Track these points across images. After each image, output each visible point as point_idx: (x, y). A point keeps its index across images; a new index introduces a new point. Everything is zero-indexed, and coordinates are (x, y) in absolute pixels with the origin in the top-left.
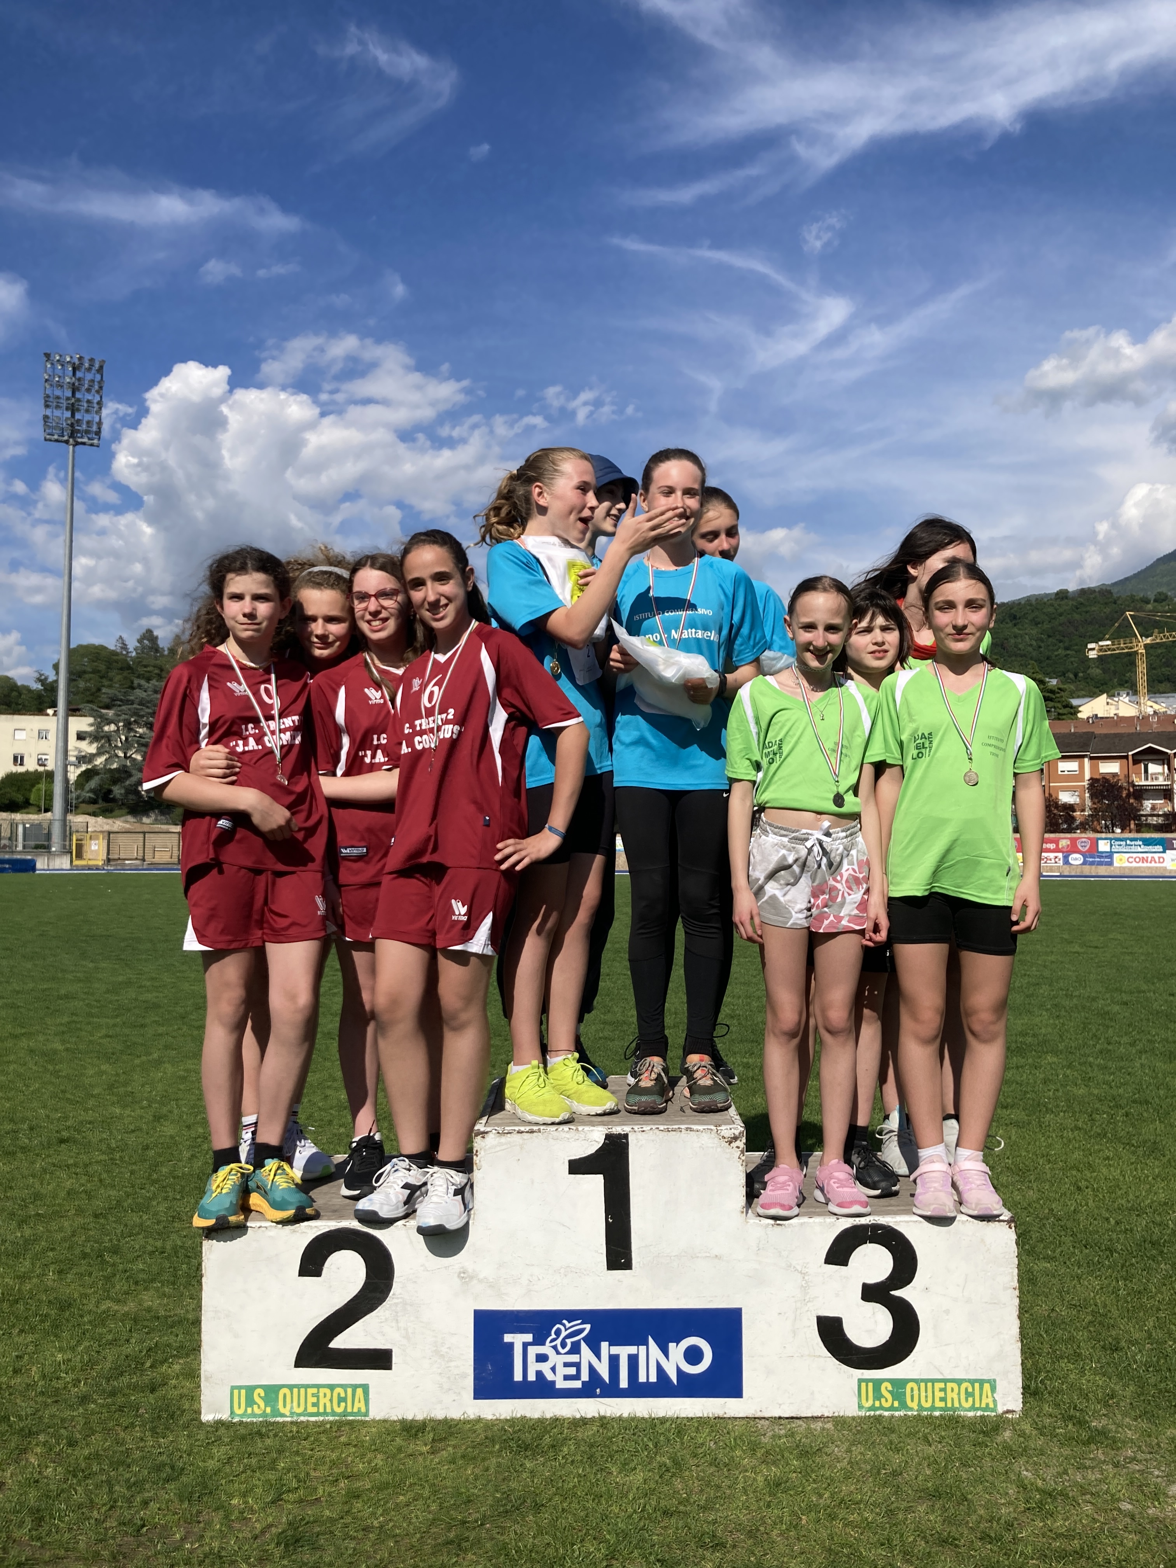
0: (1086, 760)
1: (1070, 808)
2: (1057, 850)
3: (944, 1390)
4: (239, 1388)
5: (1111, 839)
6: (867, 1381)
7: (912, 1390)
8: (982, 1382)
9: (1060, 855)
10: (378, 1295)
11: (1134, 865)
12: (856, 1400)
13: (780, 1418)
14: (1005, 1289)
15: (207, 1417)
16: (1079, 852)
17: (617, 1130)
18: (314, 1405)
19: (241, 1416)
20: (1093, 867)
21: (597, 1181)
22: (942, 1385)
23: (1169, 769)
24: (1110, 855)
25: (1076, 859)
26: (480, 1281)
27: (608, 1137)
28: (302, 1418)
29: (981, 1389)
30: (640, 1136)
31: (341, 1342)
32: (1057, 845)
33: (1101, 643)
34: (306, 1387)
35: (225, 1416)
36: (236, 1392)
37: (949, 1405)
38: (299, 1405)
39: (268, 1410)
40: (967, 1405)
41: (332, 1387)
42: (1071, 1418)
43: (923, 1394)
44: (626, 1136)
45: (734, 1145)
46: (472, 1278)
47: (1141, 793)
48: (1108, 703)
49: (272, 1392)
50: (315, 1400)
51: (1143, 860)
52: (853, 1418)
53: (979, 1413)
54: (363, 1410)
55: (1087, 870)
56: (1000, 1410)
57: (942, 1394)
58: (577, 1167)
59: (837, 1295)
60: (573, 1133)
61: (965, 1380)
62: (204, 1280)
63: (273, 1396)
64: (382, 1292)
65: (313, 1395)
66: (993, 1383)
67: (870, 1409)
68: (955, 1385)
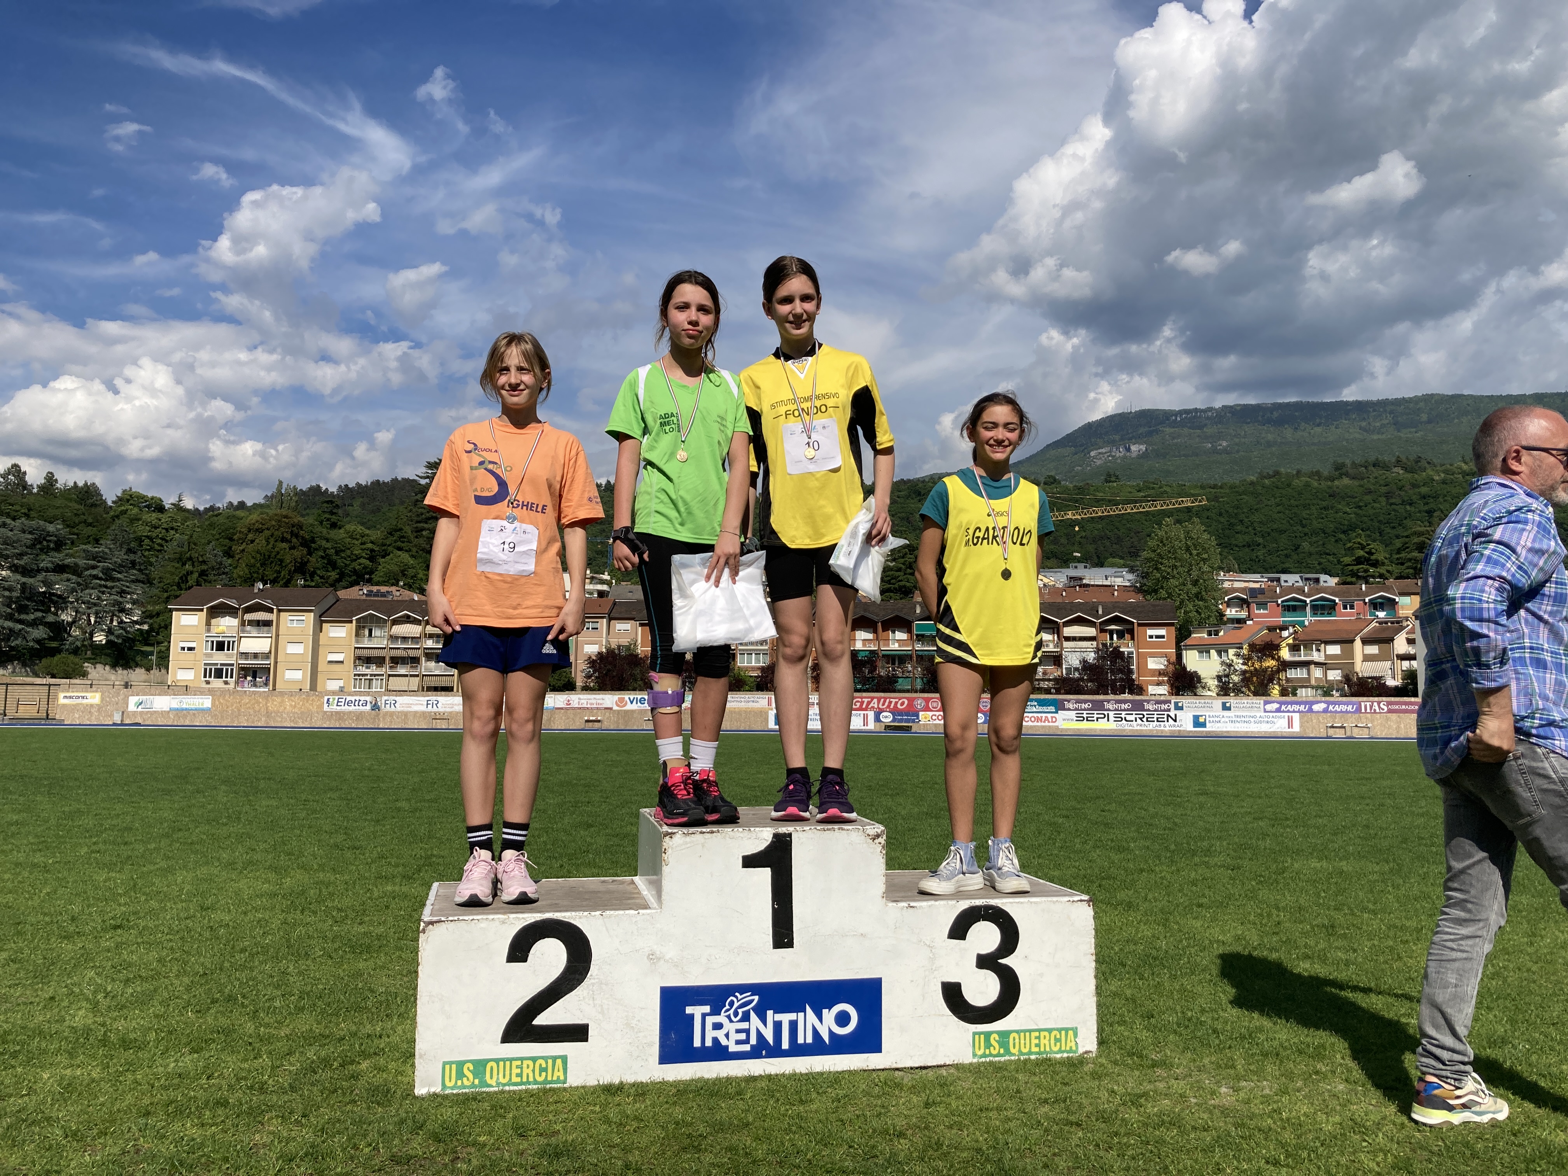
3: (1038, 1038)
4: (451, 1063)
6: (980, 1034)
7: (1014, 1039)
8: (1067, 1030)
10: (577, 976)
12: (971, 1050)
13: (912, 1068)
15: (420, 1090)
18: (517, 1075)
19: (452, 1088)
21: (764, 875)
22: (1037, 1034)
23: (1058, 637)
26: (666, 961)
27: (776, 836)
28: (507, 1088)
29: (1066, 1035)
30: (801, 834)
31: (544, 1019)
34: (511, 1060)
35: (437, 1089)
36: (447, 1067)
37: (1042, 1050)
38: (504, 1077)
39: (477, 1082)
40: (1056, 1049)
41: (534, 1059)
42: (1134, 1054)
43: (1022, 1042)
44: (790, 835)
45: (877, 841)
46: (659, 959)
49: (480, 1065)
50: (519, 1071)
51: (1038, 719)
53: (1065, 1055)
56: (1081, 1050)
57: (1037, 1041)
58: (750, 862)
59: (957, 965)
60: (746, 833)
61: (1054, 1029)
62: (420, 968)
63: (481, 1069)
64: (581, 974)
65: (517, 1067)
66: (1075, 1031)
67: (981, 1057)
68: (1046, 1034)
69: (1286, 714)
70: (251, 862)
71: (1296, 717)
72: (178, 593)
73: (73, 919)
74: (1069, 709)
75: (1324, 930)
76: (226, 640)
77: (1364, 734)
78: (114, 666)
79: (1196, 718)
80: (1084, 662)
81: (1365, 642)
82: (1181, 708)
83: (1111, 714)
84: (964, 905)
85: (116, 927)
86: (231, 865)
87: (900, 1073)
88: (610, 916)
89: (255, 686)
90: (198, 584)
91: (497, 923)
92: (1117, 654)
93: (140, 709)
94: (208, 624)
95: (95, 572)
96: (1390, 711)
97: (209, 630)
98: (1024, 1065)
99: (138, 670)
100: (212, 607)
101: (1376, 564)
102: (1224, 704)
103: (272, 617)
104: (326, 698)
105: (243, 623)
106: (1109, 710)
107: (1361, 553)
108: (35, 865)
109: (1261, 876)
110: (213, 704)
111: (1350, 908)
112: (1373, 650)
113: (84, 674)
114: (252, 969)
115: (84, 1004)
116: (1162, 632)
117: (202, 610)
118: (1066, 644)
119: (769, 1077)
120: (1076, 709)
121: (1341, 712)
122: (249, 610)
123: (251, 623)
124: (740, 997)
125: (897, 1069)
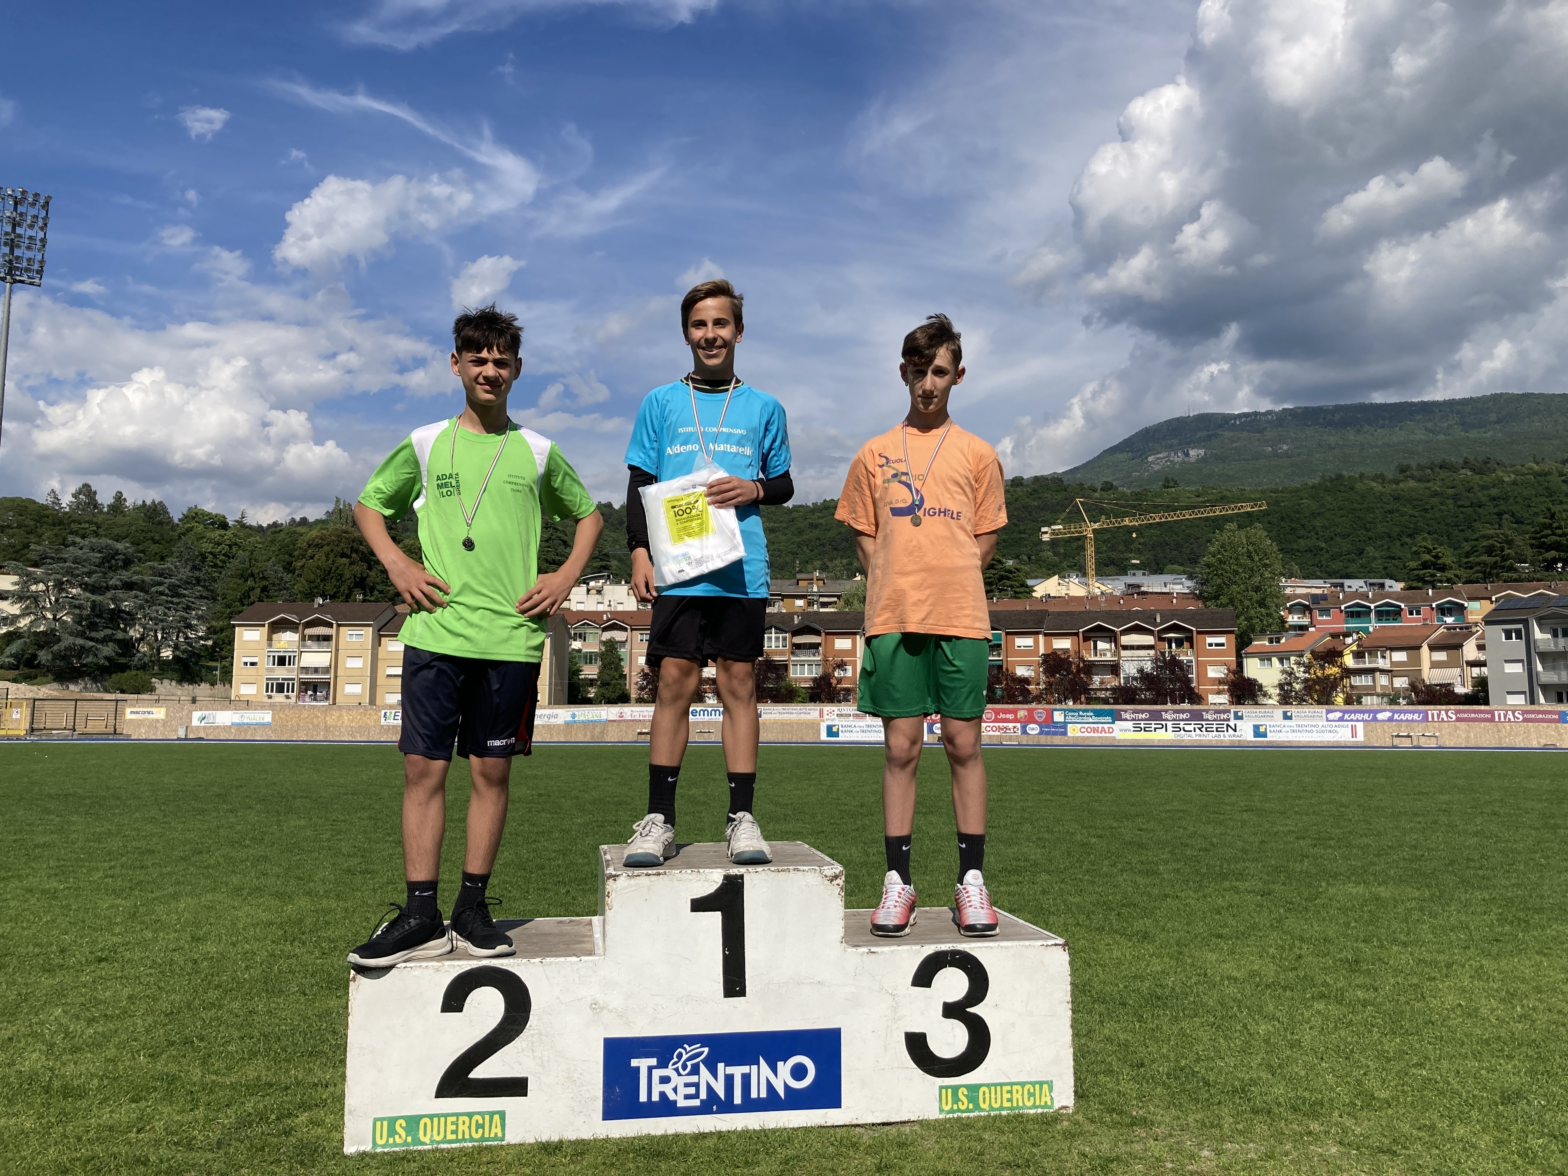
0: (1041, 636)
1: (1026, 681)
2: (1015, 720)
3: (1010, 1092)
4: (382, 1119)
5: (1065, 710)
6: (947, 1087)
7: (984, 1093)
8: (1041, 1083)
9: (1018, 725)
10: (515, 1027)
11: (1086, 734)
12: (938, 1105)
13: (873, 1125)
14: (1061, 1003)
15: (350, 1149)
16: (1035, 722)
17: (736, 871)
18: (453, 1132)
19: (383, 1146)
20: (1049, 737)
21: (715, 918)
22: (1009, 1088)
23: (1116, 646)
24: (1064, 725)
25: (1033, 729)
26: (611, 1011)
27: (727, 878)
28: (443, 1146)
29: (1041, 1089)
30: (753, 876)
31: (481, 1072)
32: (1016, 715)
33: (1053, 527)
34: (446, 1116)
35: (367, 1147)
36: (378, 1123)
37: (1015, 1105)
38: (439, 1134)
39: (409, 1139)
40: (1029, 1104)
41: (470, 1115)
42: (1114, 1110)
43: (993, 1096)
44: (742, 877)
45: (835, 882)
46: (602, 1008)
47: (1090, 668)
48: (1059, 584)
49: (413, 1122)
50: (454, 1127)
51: (1095, 730)
52: (936, 1120)
53: (1040, 1111)
54: (500, 1135)
55: (1043, 740)
56: (1057, 1106)
57: (1009, 1096)
58: (699, 905)
59: (922, 1014)
60: (695, 875)
61: (1028, 1083)
62: (350, 1018)
63: (414, 1125)
64: (520, 1024)
65: (453, 1123)
66: (1050, 1084)
67: (949, 1112)
68: (1019, 1088)
69: (1350, 724)
70: (258, 889)
71: (1360, 726)
72: (240, 609)
73: (62, 951)
74: (1126, 720)
75: (1347, 965)
76: (287, 655)
77: (1433, 743)
78: (180, 682)
79: (1256, 728)
80: (1141, 671)
81: (1433, 648)
82: (1241, 718)
83: (1169, 724)
84: (930, 949)
85: (100, 960)
86: (238, 890)
87: (862, 1130)
88: (551, 963)
89: (315, 700)
90: (260, 600)
91: (431, 971)
92: (1174, 663)
93: (203, 724)
94: (270, 639)
95: (161, 589)
96: (1458, 720)
97: (270, 645)
98: (994, 1123)
99: (203, 685)
100: (273, 623)
101: (1443, 568)
102: (1285, 713)
103: (332, 631)
104: (383, 712)
105: (303, 638)
106: (1167, 720)
107: (1427, 557)
108: (44, 891)
109: (1291, 903)
110: (273, 718)
111: (1379, 939)
112: (1441, 656)
113: (152, 690)
114: (220, 1007)
115: (39, 1045)
116: (1222, 639)
117: (264, 625)
118: (1124, 653)
119: (720, 1135)
120: (1133, 720)
121: (1407, 720)
122: (309, 625)
123: (311, 637)
124: (688, 1049)
125: (858, 1125)
